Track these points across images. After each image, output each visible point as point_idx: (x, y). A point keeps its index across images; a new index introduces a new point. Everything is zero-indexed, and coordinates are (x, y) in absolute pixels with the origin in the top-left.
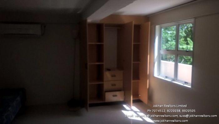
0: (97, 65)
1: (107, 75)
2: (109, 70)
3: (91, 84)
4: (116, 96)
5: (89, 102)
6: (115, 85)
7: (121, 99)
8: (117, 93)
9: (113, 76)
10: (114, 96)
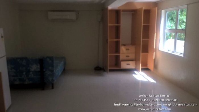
0: (115, 41)
1: (123, 49)
2: (124, 45)
3: (110, 55)
4: (129, 64)
5: (109, 68)
6: (128, 56)
7: (133, 67)
8: (130, 62)
9: (127, 49)
10: (128, 64)
